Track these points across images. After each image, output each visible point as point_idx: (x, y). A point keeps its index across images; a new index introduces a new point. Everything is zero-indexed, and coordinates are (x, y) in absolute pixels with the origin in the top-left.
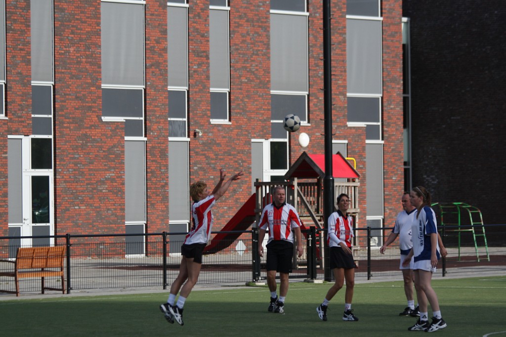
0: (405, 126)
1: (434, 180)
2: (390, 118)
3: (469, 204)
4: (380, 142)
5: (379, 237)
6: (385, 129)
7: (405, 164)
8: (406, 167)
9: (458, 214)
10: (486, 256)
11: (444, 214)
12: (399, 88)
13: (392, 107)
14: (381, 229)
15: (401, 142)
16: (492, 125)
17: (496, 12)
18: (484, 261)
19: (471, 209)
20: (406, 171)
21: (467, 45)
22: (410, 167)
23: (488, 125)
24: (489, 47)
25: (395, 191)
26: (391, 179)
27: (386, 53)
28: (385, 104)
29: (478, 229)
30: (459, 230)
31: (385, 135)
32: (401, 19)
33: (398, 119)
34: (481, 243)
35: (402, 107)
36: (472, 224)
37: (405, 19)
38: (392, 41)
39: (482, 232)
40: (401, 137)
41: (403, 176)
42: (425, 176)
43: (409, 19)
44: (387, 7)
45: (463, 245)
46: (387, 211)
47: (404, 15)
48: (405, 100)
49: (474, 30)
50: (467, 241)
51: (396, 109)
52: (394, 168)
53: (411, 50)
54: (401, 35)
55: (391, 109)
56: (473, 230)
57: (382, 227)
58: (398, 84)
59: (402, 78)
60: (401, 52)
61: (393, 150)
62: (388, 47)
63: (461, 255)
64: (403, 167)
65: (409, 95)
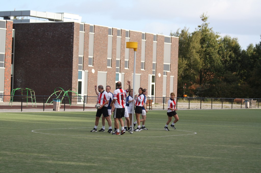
0: (12, 63)
1: (20, 81)
2: (7, 61)
3: (31, 89)
4: (4, 68)
5: (2, 98)
6: (6, 64)
7: (11, 75)
8: (12, 76)
9: (27, 92)
10: (35, 106)
11: (23, 92)
12: (11, 51)
13: (8, 57)
14: (3, 96)
15: (10, 68)
16: (39, 64)
17: (42, 29)
18: (34, 107)
19: (31, 90)
20: (12, 78)
21: (32, 38)
22: (13, 76)
23: (38, 64)
24: (39, 40)
25: (8, 84)
26: (7, 80)
27: (7, 40)
28: (6, 56)
29: (33, 97)
30: (27, 97)
31: (6, 66)
32: (12, 30)
33: (10, 61)
34: (34, 101)
35: (11, 57)
36: (31, 95)
37: (13, 30)
38: (9, 36)
39: (34, 98)
40: (11, 67)
41: (11, 79)
42: (18, 80)
43: (15, 30)
44: (8, 25)
45: (28, 102)
46: (5, 90)
47: (13, 28)
48: (12, 55)
49: (35, 34)
50: (30, 101)
51: (9, 58)
52: (8, 77)
53: (15, 39)
54: (12, 35)
55: (8, 58)
56: (31, 97)
57: (3, 95)
58: (10, 50)
59: (12, 48)
60: (12, 40)
61: (8, 71)
62: (8, 38)
63: (28, 105)
64: (11, 76)
65: (14, 54)
